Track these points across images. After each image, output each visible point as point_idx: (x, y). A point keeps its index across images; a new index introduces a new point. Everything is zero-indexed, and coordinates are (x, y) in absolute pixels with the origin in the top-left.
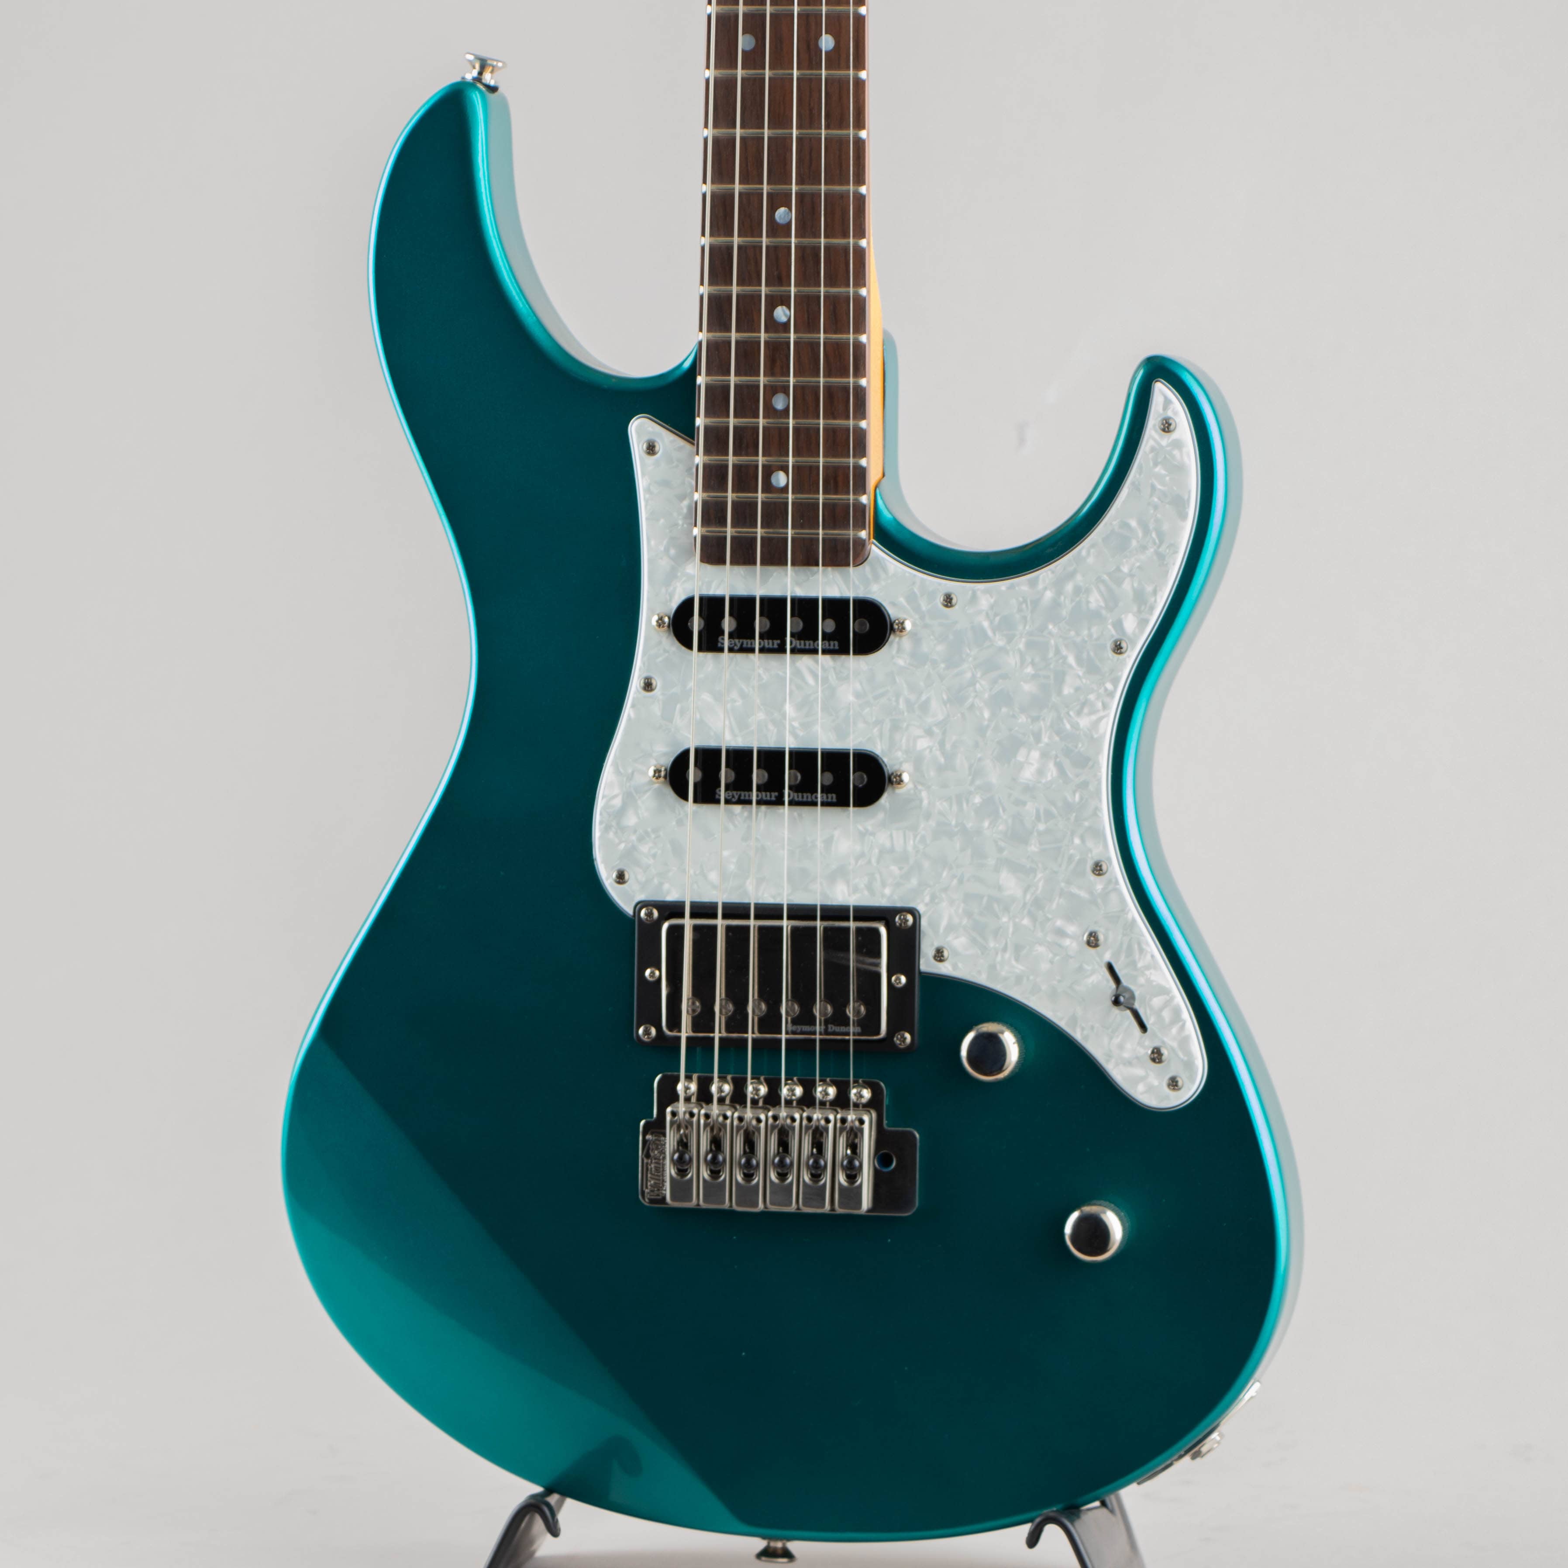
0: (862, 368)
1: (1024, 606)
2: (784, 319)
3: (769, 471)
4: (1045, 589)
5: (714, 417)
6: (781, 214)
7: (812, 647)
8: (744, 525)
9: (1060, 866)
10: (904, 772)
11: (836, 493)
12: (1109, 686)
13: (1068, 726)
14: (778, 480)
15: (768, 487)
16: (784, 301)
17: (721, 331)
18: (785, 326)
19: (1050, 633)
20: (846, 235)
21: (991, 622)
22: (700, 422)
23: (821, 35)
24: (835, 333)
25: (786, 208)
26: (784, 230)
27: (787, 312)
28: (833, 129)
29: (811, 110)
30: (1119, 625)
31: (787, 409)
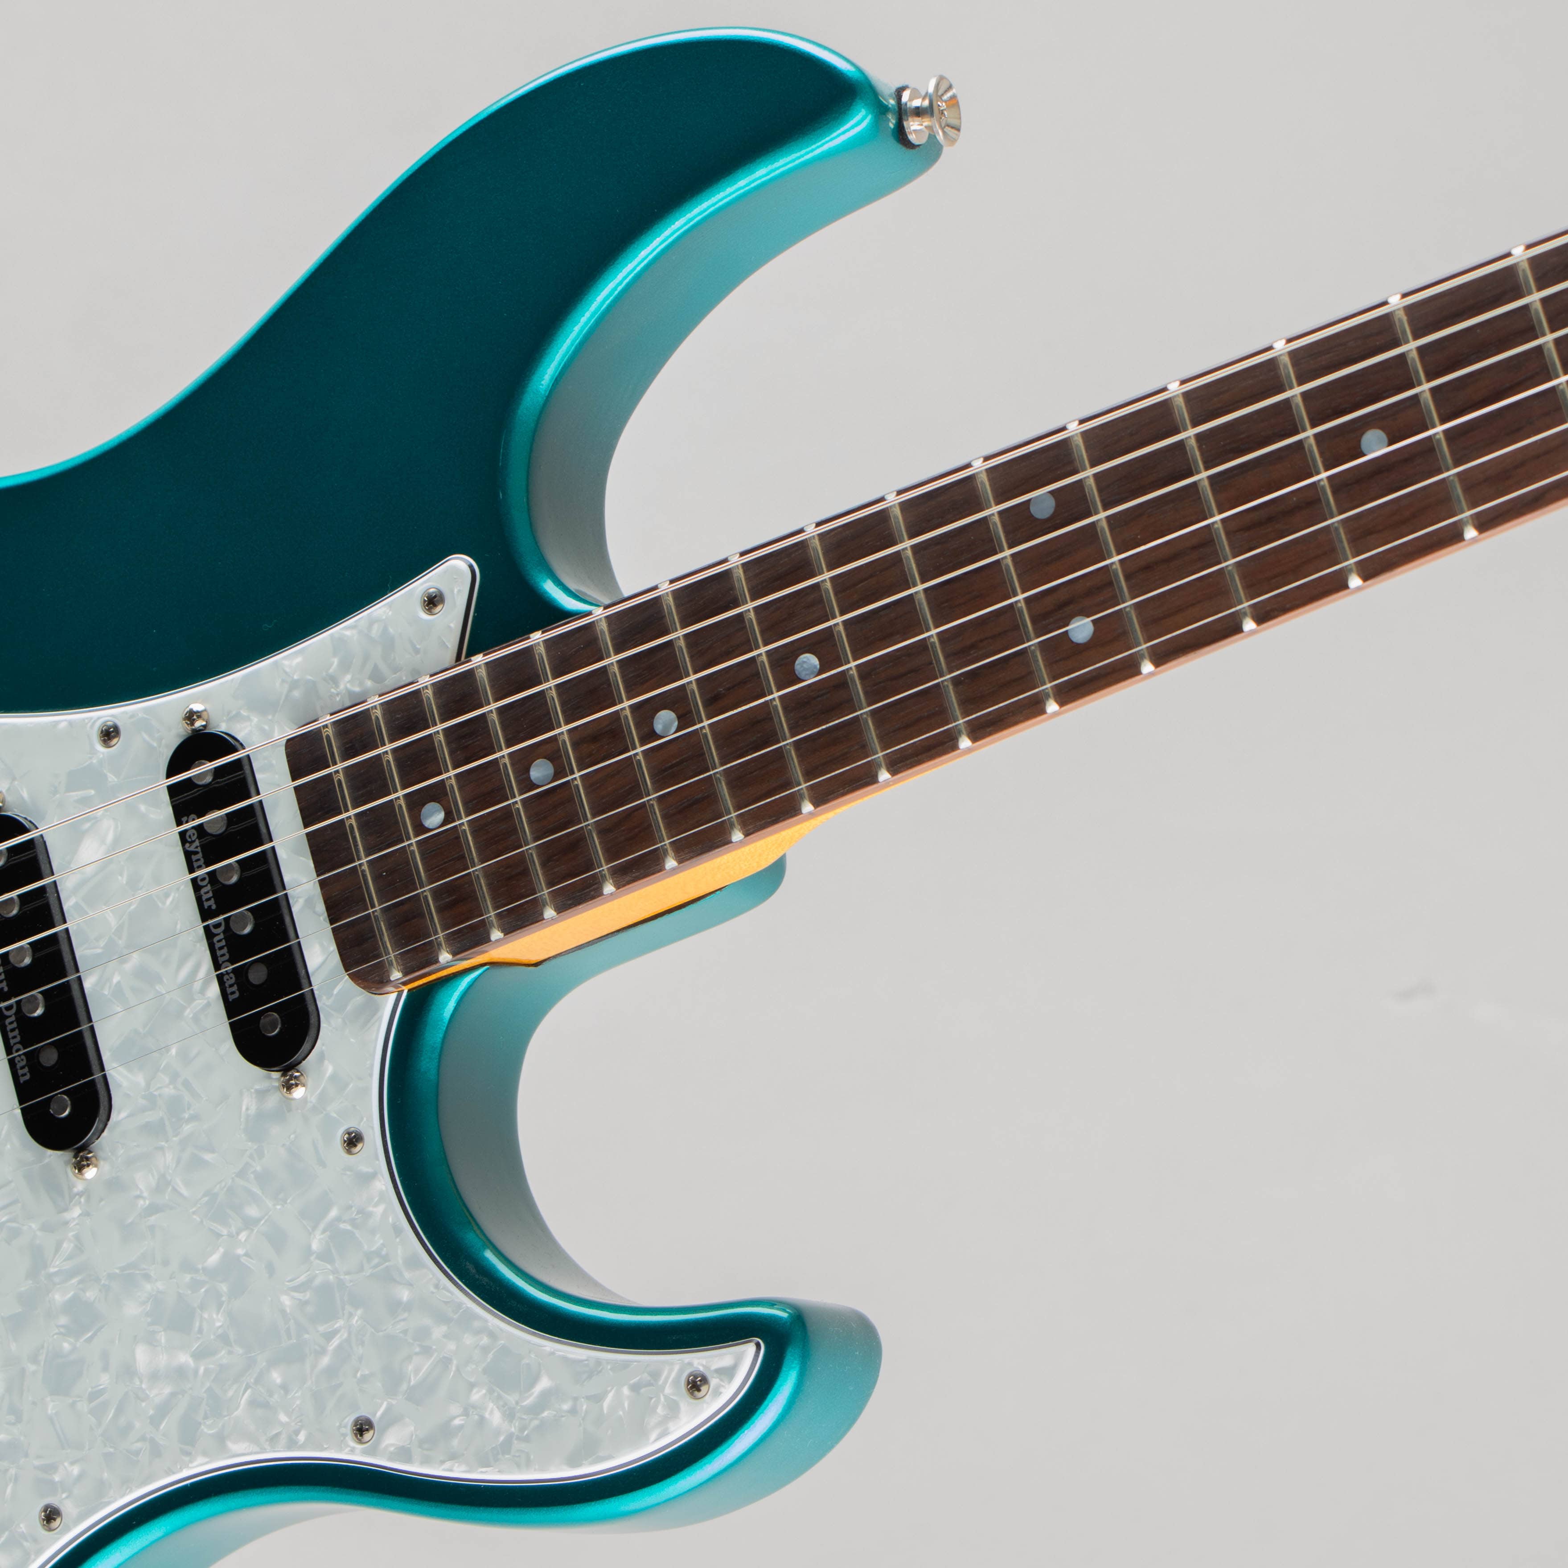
0: (628, 878)
1: (376, 1261)
2: (658, 727)
3: (438, 794)
4: (410, 1285)
5: (490, 681)
6: (808, 661)
7: (221, 960)
8: (353, 788)
9: (38, 1457)
10: (96, 1166)
11: (440, 910)
12: (302, 1437)
13: (230, 1393)
14: (431, 815)
15: (416, 802)
16: (685, 718)
17: (613, 639)
18: (650, 735)
19: (351, 1315)
20: (809, 774)
21: (338, 1219)
22: (479, 659)
23: (1088, 617)
24: (664, 817)
25: (818, 667)
26: (787, 676)
27: (673, 729)
28: (956, 692)
29: (973, 646)
30: (392, 1419)
31: (535, 786)
